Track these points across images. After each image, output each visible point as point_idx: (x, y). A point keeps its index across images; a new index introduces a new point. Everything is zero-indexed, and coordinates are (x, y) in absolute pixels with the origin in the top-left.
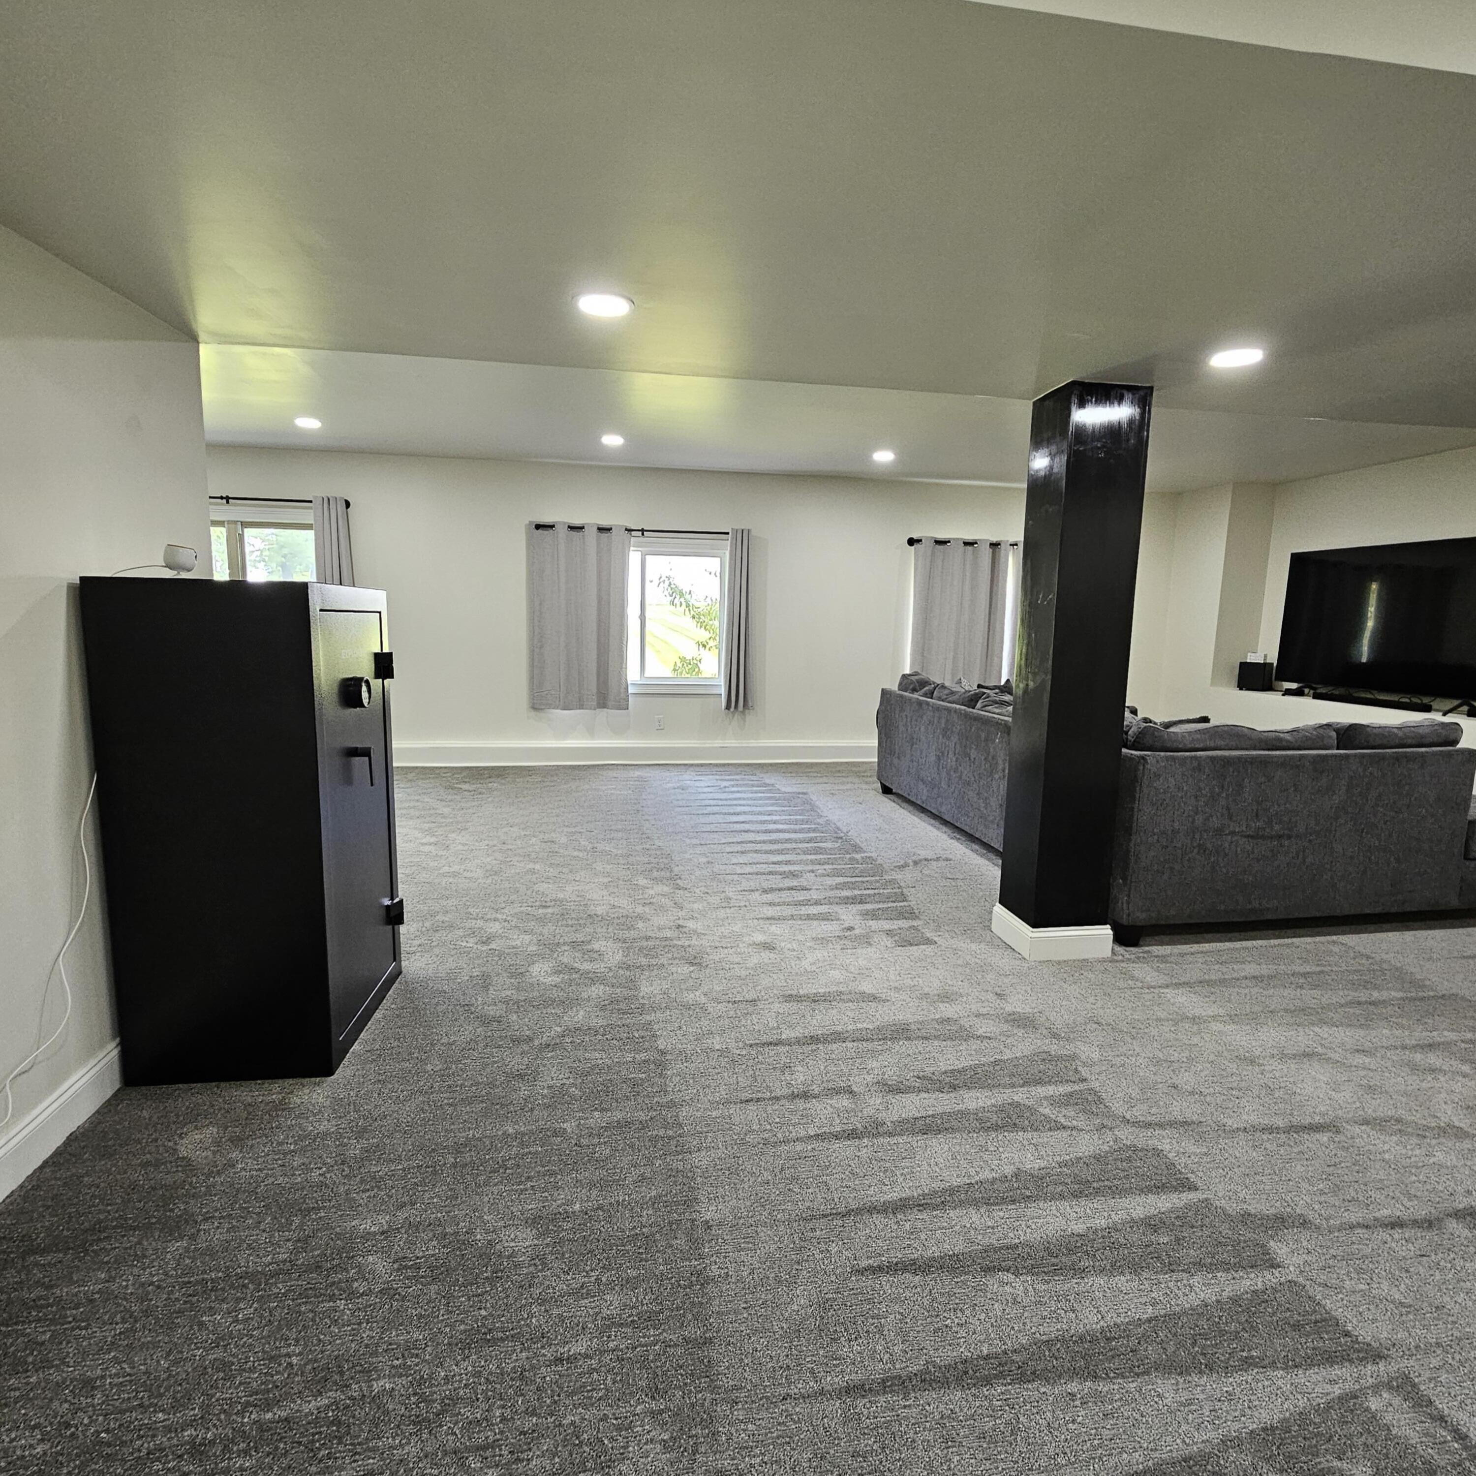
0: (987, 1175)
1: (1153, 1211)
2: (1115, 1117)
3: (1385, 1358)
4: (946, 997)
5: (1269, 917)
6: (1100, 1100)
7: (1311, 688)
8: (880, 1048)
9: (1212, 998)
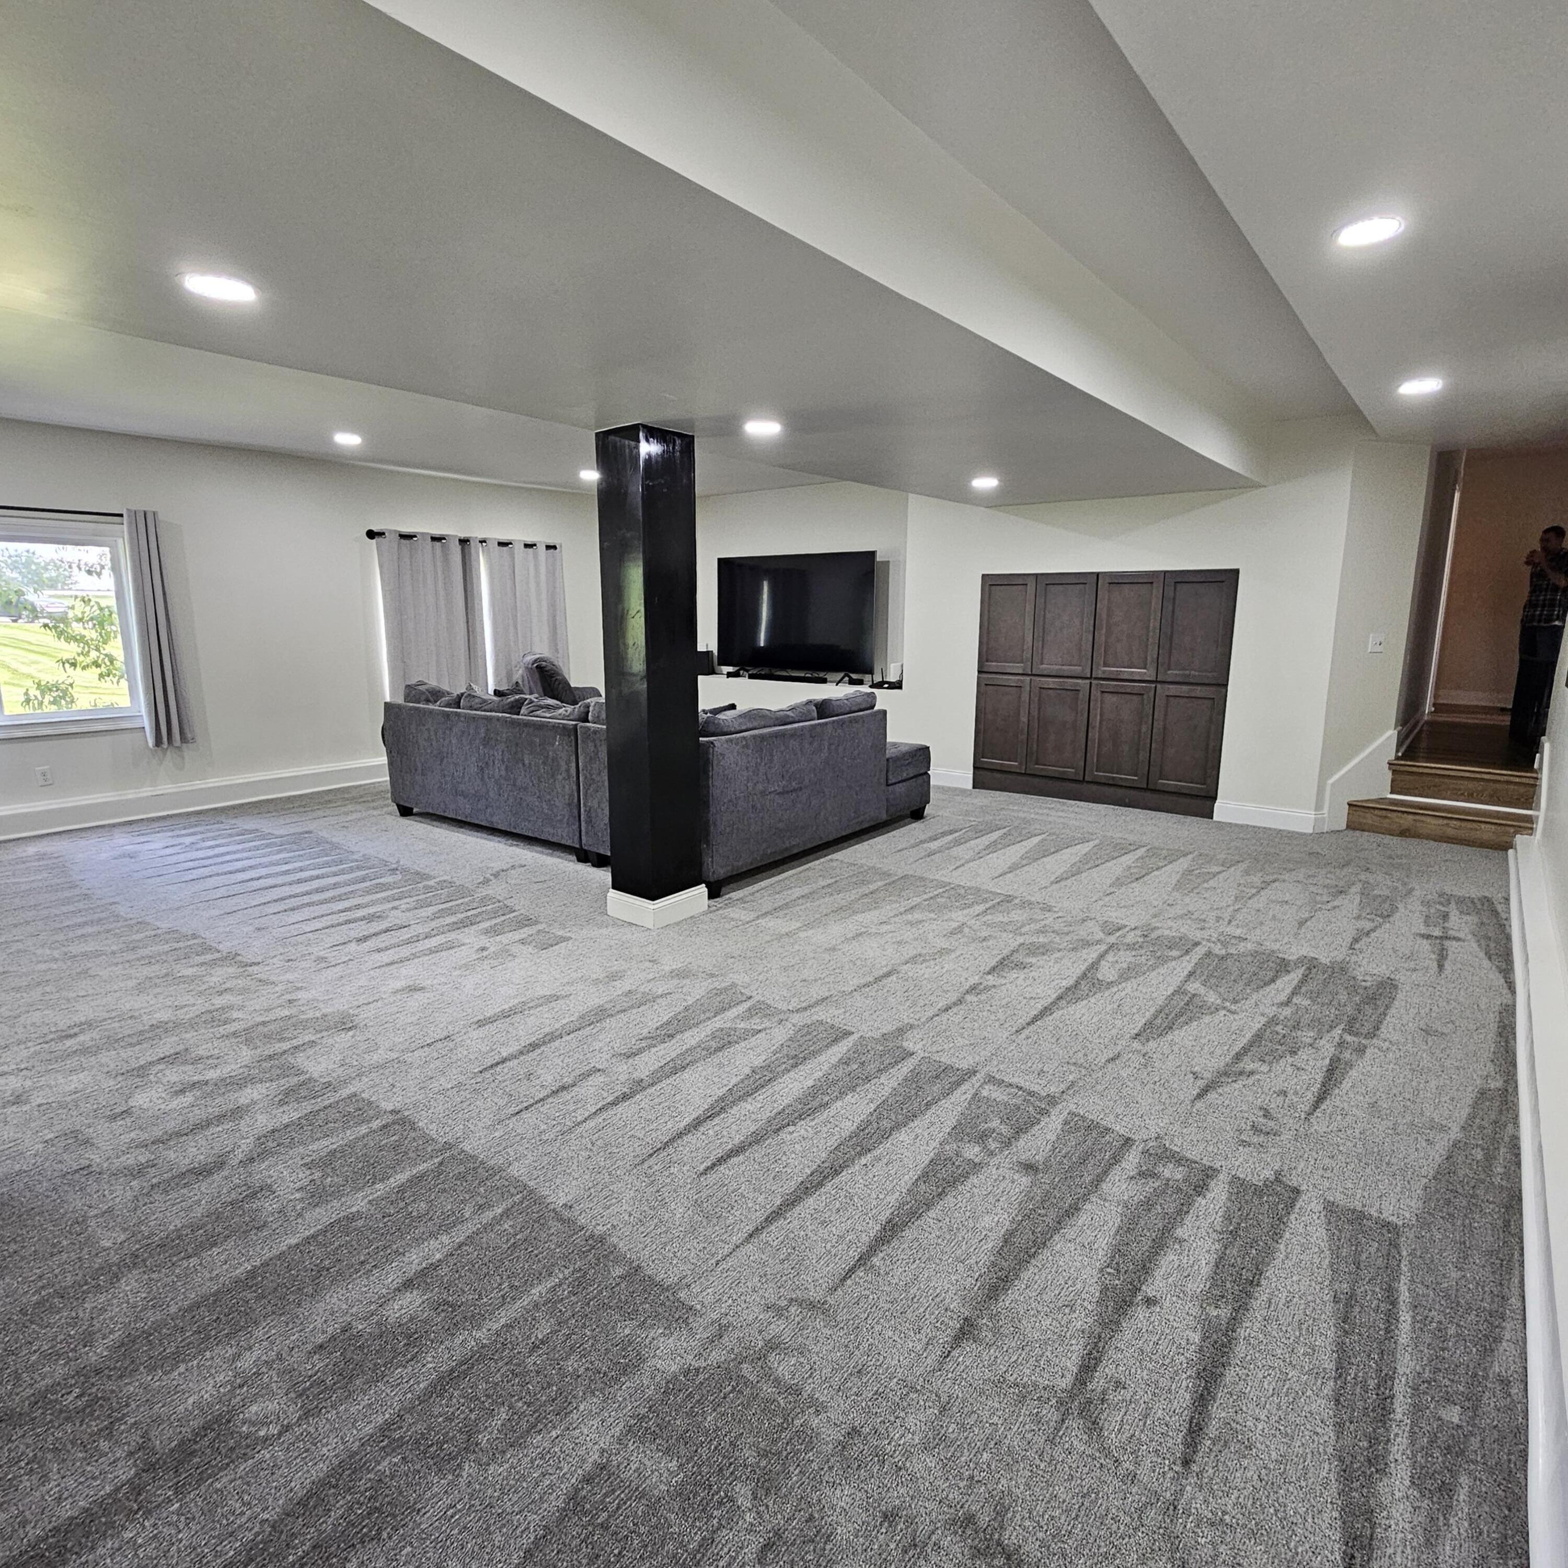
0: (734, 1081)
1: (840, 1056)
2: (785, 1012)
3: (976, 1072)
4: (614, 977)
5: (795, 851)
6: (769, 1006)
7: (747, 671)
8: (594, 1031)
9: (788, 917)
